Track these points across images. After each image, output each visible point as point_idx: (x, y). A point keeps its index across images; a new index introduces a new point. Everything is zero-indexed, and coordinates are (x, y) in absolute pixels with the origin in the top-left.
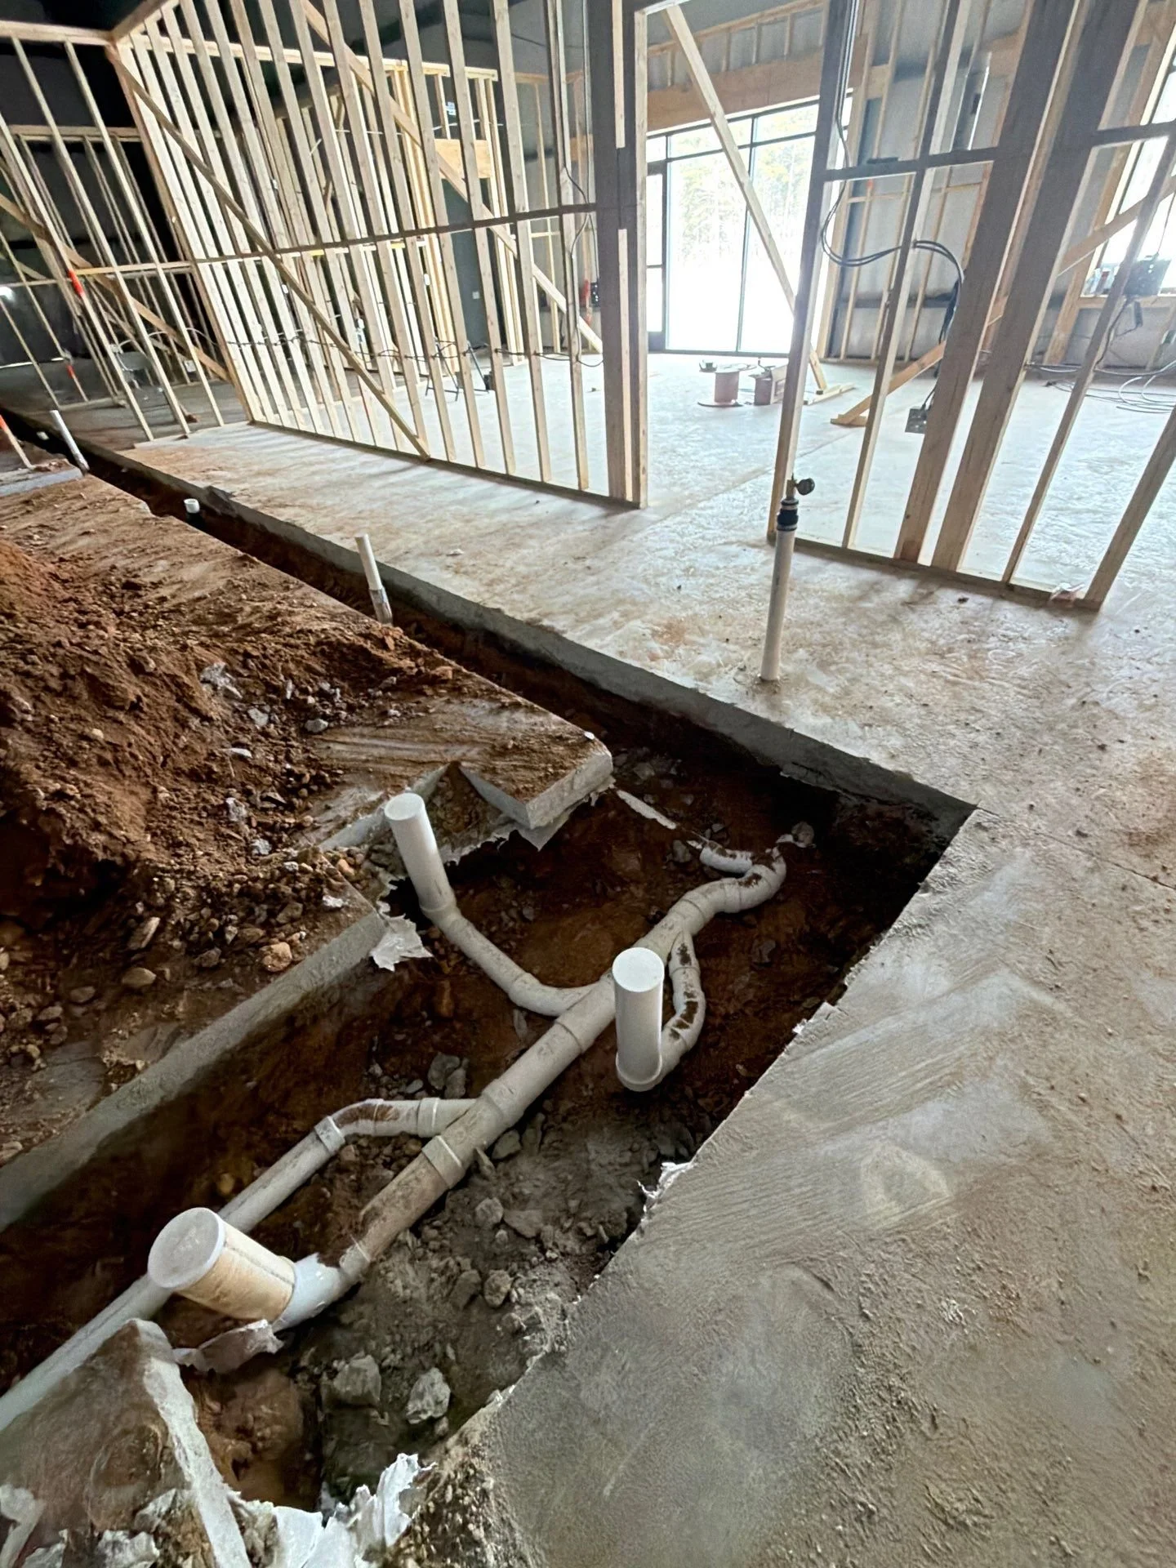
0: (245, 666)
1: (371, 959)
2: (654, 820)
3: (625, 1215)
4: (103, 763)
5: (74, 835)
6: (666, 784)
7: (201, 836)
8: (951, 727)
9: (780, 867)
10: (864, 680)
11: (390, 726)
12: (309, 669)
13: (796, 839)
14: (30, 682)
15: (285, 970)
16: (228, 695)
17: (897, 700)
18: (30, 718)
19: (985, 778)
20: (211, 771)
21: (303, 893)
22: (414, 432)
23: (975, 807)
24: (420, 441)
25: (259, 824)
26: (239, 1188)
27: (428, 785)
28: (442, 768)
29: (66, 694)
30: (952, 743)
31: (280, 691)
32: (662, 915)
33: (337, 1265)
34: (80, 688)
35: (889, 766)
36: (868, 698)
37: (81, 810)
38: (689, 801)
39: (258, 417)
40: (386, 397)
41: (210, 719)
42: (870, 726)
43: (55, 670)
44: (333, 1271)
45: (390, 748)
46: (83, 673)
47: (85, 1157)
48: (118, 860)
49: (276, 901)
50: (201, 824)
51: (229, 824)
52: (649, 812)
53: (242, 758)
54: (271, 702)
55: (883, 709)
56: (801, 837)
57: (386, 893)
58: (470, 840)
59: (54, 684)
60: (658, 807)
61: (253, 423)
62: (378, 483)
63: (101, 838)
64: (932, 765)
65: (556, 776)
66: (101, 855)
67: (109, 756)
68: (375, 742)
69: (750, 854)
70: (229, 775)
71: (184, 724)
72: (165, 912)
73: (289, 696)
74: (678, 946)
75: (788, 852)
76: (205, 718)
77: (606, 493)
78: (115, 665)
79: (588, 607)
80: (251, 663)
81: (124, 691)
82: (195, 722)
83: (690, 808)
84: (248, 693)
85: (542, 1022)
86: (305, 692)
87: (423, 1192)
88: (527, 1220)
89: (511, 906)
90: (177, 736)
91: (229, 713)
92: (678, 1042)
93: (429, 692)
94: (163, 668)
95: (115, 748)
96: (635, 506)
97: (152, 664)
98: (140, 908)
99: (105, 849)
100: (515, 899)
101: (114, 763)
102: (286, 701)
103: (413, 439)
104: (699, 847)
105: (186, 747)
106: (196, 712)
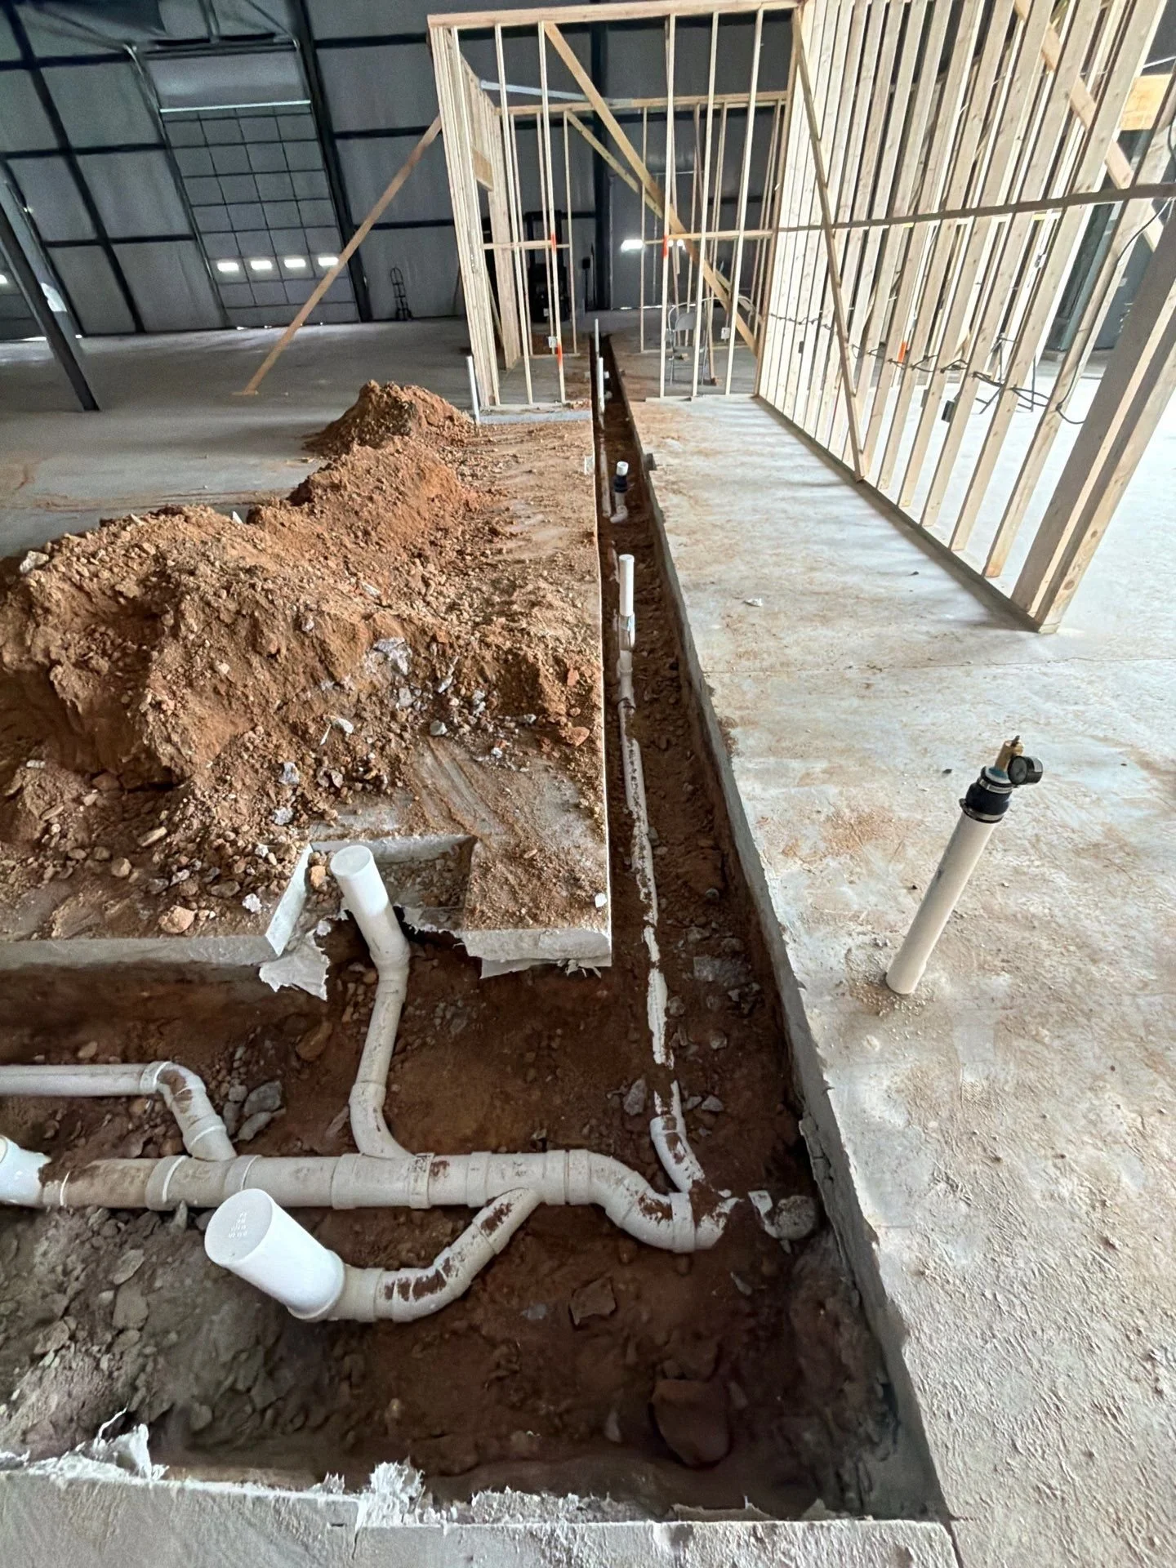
0: (428, 647)
1: (258, 969)
2: (651, 1034)
3: (166, 1407)
4: (216, 691)
5: (151, 739)
6: (712, 1002)
7: (248, 781)
8: (1104, 1331)
9: (711, 1230)
10: (1048, 1105)
11: (480, 764)
12: (481, 672)
13: (771, 1215)
14: (207, 610)
15: (170, 935)
16: (396, 668)
17: (1066, 1187)
18: (192, 637)
19: (1042, 1494)
20: (306, 732)
21: (249, 879)
22: (861, 446)
23: (947, 1519)
24: (862, 458)
25: (303, 795)
26: (93, 1060)
27: (440, 843)
28: (460, 836)
29: (231, 628)
30: (1065, 1358)
31: (437, 681)
32: (540, 1147)
33: (44, 1185)
34: (243, 629)
35: (893, 1284)
36: (1012, 1137)
37: (164, 724)
38: (715, 1045)
39: (762, 393)
40: (855, 401)
41: (342, 687)
42: (953, 1187)
43: (233, 606)
44: (38, 1184)
45: (455, 787)
46: (252, 616)
47: (15, 966)
48: (178, 771)
49: (226, 871)
50: (256, 771)
51: (277, 783)
52: (657, 1021)
53: (341, 731)
54: (425, 689)
55: (1016, 1179)
56: (784, 1218)
57: (335, 917)
58: (435, 921)
59: (224, 616)
60: (673, 1024)
61: (757, 397)
62: (783, 493)
63: (170, 749)
64: (968, 1355)
65: (520, 922)
66: (165, 762)
67: (223, 689)
68: (454, 773)
69: (699, 1175)
70: (318, 741)
71: (317, 683)
72: (172, 830)
73: (441, 690)
74: (504, 1200)
75: (743, 1222)
76: (338, 684)
77: (1008, 593)
78: (280, 617)
79: (803, 738)
80: (434, 646)
81: (269, 642)
82: (327, 684)
83: (706, 1052)
84: (414, 672)
85: (347, 1143)
86: (457, 693)
87: (125, 1195)
88: (132, 1307)
89: (454, 1004)
90: (304, 690)
91: (386, 684)
92: (382, 1302)
93: (546, 749)
94: (318, 633)
95: (231, 684)
96: (1033, 626)
97: (311, 625)
98: (164, 815)
99: (172, 759)
100: (465, 999)
101: (224, 694)
102: (436, 693)
103: (857, 452)
104: (659, 1110)
105: (306, 702)
106: (332, 676)
